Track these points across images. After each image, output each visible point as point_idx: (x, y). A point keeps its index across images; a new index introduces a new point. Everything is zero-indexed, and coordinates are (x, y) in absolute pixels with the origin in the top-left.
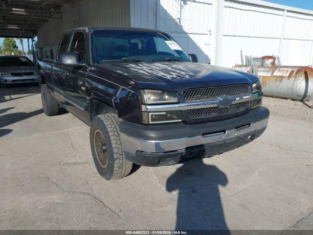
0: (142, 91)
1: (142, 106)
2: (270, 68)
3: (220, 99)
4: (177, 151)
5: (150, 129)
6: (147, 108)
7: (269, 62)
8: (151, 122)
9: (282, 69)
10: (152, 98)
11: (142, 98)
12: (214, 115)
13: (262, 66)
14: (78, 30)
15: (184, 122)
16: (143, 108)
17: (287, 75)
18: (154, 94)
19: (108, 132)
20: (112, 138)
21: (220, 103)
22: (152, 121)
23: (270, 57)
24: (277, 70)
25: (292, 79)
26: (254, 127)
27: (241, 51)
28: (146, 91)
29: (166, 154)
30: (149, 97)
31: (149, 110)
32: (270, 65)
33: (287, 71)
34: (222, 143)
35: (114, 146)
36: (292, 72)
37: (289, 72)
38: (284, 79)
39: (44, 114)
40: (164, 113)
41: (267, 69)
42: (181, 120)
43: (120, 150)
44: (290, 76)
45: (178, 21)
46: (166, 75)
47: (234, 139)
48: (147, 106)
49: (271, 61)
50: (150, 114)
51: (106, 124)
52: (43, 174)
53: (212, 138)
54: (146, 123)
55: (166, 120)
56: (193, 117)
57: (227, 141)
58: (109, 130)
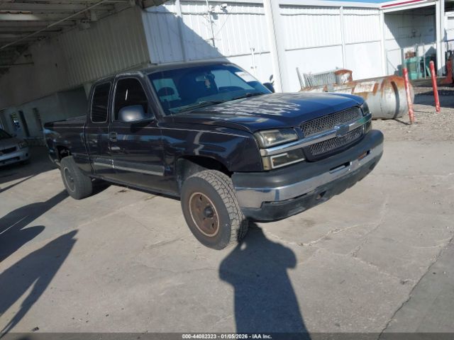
0: (257, 134)
1: (261, 150)
2: (348, 84)
3: (337, 127)
4: (306, 194)
5: (275, 175)
6: (267, 152)
7: (344, 77)
8: (273, 167)
9: (362, 84)
10: (270, 139)
11: (259, 141)
12: (334, 147)
13: (337, 83)
14: (122, 76)
15: (307, 160)
16: (262, 152)
17: (372, 90)
18: (271, 135)
19: (216, 191)
20: (223, 196)
21: (338, 132)
22: (275, 165)
23: (345, 71)
24: (357, 86)
25: (378, 93)
26: (374, 153)
27: (297, 69)
28: (262, 132)
29: (297, 199)
30: (266, 139)
31: (269, 154)
32: (347, 82)
33: (370, 85)
34: (348, 176)
35: (227, 205)
36: (376, 85)
37: (373, 86)
38: (368, 95)
39: (70, 198)
40: (286, 154)
41: (345, 87)
42: (303, 159)
43: (235, 208)
44: (375, 91)
45: (211, 42)
46: (271, 111)
47: (359, 171)
48: (267, 150)
49: (346, 75)
50: (272, 157)
51: (210, 182)
52: (133, 263)
53: (337, 173)
54: (267, 169)
55: (288, 162)
56: (315, 153)
57: (354, 174)
58: (217, 188)
